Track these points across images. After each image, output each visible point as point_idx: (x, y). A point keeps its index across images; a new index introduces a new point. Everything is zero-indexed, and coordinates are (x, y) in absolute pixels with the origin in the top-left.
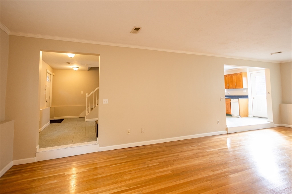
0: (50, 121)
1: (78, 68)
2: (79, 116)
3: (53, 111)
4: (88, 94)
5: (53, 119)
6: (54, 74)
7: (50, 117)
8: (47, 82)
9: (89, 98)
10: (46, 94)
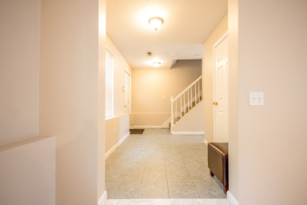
0: (130, 130)
1: (160, 63)
2: (161, 127)
3: (133, 119)
4: (174, 98)
5: (133, 128)
6: (133, 75)
7: (130, 126)
8: (125, 83)
9: (174, 103)
10: (124, 97)
